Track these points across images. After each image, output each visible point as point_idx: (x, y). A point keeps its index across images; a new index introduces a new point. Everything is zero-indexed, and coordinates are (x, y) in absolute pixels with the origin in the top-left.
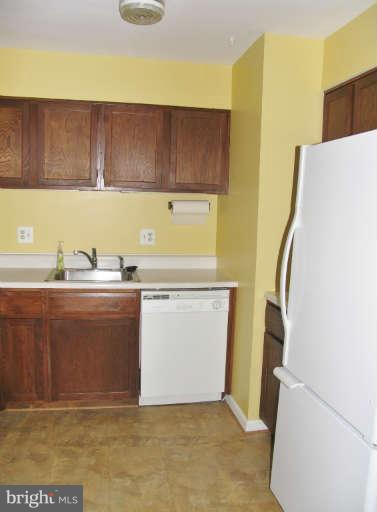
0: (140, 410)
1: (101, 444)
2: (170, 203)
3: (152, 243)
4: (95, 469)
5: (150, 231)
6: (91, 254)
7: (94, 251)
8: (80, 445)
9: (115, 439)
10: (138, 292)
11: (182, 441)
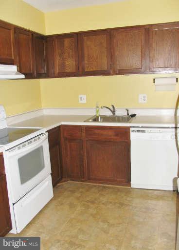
0: (131, 190)
1: (103, 204)
2: (154, 79)
3: (145, 102)
4: (94, 216)
5: (144, 95)
6: (111, 108)
7: (113, 107)
8: (93, 202)
9: (111, 203)
10: (129, 128)
11: (144, 210)
